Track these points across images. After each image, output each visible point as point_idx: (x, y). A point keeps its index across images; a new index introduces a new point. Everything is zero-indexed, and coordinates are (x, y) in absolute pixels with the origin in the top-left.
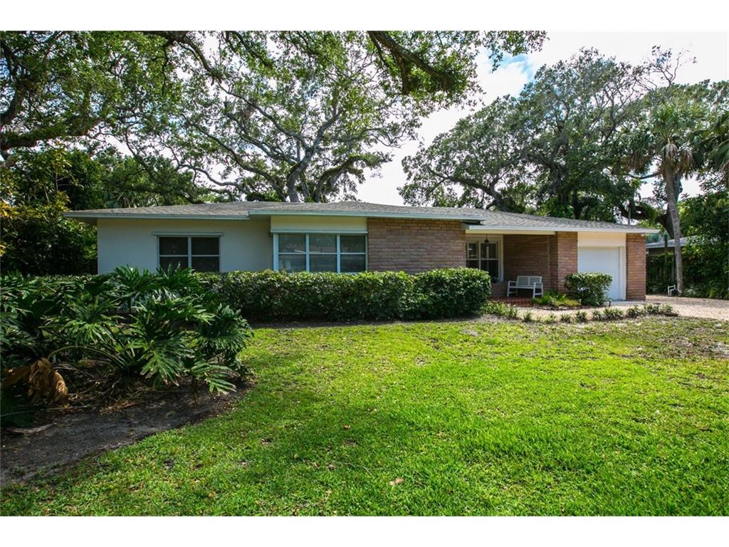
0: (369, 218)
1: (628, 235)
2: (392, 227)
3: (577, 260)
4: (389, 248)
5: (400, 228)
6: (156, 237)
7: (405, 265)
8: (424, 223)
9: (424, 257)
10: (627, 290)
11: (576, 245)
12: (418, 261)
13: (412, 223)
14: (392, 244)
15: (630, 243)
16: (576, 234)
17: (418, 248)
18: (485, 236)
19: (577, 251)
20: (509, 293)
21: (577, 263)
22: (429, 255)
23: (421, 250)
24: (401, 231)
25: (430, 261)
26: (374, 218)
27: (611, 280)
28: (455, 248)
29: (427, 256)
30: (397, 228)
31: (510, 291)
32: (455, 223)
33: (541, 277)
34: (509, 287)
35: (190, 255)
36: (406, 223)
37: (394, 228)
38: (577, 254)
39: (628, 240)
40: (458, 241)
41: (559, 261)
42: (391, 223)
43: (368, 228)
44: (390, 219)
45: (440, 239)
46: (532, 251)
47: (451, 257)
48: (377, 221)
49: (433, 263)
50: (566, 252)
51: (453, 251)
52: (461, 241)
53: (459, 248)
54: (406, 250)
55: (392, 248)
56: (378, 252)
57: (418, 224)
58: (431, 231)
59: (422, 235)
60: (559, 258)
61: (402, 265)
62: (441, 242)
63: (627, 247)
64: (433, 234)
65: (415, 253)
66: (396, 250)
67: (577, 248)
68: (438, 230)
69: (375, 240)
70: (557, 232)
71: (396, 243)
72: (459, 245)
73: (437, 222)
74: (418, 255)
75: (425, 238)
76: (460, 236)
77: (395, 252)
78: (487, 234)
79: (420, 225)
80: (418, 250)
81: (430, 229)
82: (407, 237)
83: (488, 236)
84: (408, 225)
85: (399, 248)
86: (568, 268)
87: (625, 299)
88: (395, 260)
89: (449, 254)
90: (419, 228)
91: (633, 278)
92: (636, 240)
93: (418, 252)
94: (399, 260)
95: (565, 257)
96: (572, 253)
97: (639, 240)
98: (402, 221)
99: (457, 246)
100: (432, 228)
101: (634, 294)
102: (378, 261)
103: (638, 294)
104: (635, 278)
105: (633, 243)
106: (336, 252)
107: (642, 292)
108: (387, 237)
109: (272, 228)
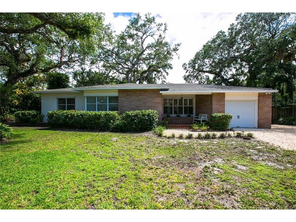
0: (119, 90)
3: (224, 107)
4: (127, 102)
5: (132, 93)
6: (56, 99)
7: (134, 108)
8: (142, 91)
9: (142, 105)
10: (258, 123)
11: (224, 99)
12: (139, 107)
13: (137, 91)
14: (128, 100)
15: (261, 98)
16: (224, 94)
17: (140, 101)
19: (224, 102)
20: (193, 121)
21: (224, 108)
22: (144, 104)
23: (141, 102)
24: (132, 95)
25: (145, 107)
26: (121, 90)
27: (231, 118)
28: (156, 101)
29: (144, 105)
30: (130, 93)
31: (194, 121)
32: (157, 90)
33: (207, 115)
34: (194, 119)
35: (66, 105)
36: (134, 91)
37: (129, 93)
38: (224, 104)
39: (259, 96)
40: (158, 98)
41: (213, 107)
43: (119, 94)
44: (127, 90)
45: (150, 97)
46: (205, 102)
47: (154, 105)
49: (146, 108)
50: (218, 103)
51: (156, 102)
52: (159, 98)
53: (158, 101)
54: (134, 102)
55: (128, 101)
56: (122, 103)
57: (139, 91)
58: (145, 94)
59: (141, 96)
60: (213, 106)
61: (132, 108)
62: (150, 99)
63: (258, 100)
64: (146, 96)
66: (130, 102)
67: (224, 101)
68: (149, 94)
69: (121, 98)
70: (212, 93)
71: (130, 100)
72: (159, 100)
73: (148, 90)
74: (139, 104)
76: (159, 96)
79: (140, 92)
81: (145, 93)
82: (135, 97)
83: (182, 96)
85: (131, 101)
86: (218, 111)
87: (257, 127)
88: (129, 106)
89: (154, 104)
90: (140, 93)
91: (262, 116)
92: (264, 96)
93: (139, 103)
94: (131, 106)
95: (217, 105)
96: (221, 103)
97: (266, 96)
98: (132, 90)
99: (158, 100)
100: (146, 93)
101: (263, 125)
102: (122, 107)
103: (265, 125)
104: (264, 116)
105: (262, 98)
106: (107, 103)
107: (268, 124)
108: (126, 97)
109: (84, 95)
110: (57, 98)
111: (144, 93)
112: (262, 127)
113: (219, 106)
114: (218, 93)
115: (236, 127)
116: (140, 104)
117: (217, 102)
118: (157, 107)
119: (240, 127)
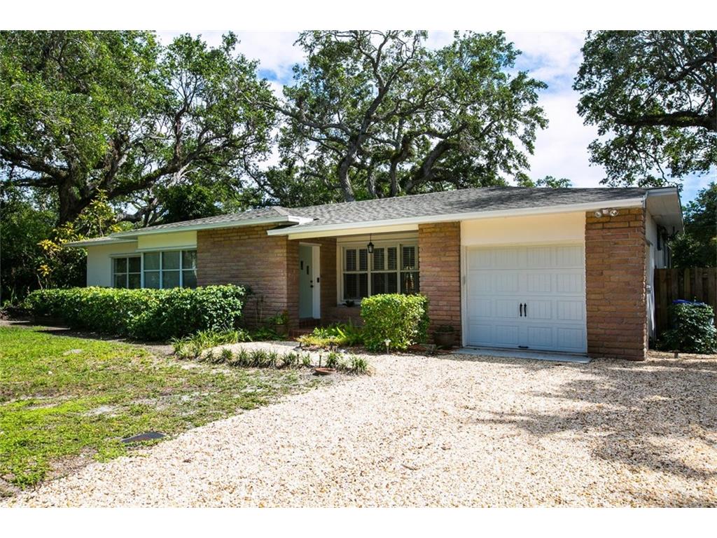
0: (198, 231)
1: (590, 216)
2: (216, 239)
3: (458, 271)
4: (213, 263)
5: (223, 239)
8: (243, 232)
9: (243, 271)
11: (458, 246)
13: (232, 233)
14: (215, 258)
15: (594, 234)
17: (238, 261)
18: (368, 238)
19: (459, 256)
21: (458, 277)
22: (247, 269)
23: (242, 264)
24: (223, 243)
26: (201, 230)
28: (274, 260)
30: (220, 239)
36: (227, 233)
38: (459, 261)
39: (589, 226)
40: (277, 251)
42: (214, 234)
43: (198, 243)
44: (214, 230)
45: (259, 249)
47: (270, 270)
48: (203, 233)
49: (253, 279)
50: (437, 259)
51: (273, 263)
52: (280, 250)
53: (278, 259)
54: (227, 264)
55: (216, 262)
56: (205, 267)
57: (237, 232)
58: (249, 240)
59: (242, 245)
62: (260, 252)
63: (587, 242)
64: (251, 244)
65: (235, 268)
66: (219, 265)
68: (257, 238)
69: (203, 255)
70: (419, 224)
71: (219, 257)
74: (238, 270)
75: (243, 249)
76: (279, 243)
77: (217, 266)
78: (371, 234)
79: (239, 234)
80: (237, 264)
81: (249, 238)
82: (228, 249)
83: (373, 237)
84: (229, 235)
85: (221, 262)
87: (586, 353)
89: (268, 268)
90: (238, 238)
91: (601, 308)
92: (608, 226)
93: (238, 266)
94: (221, 276)
95: (433, 266)
96: (448, 259)
97: (614, 225)
98: (223, 232)
99: (277, 256)
100: (251, 236)
101: (605, 343)
102: (204, 278)
103: (617, 344)
104: (608, 308)
105: (601, 232)
106: (179, 268)
107: (629, 341)
108: (211, 250)
109: (139, 248)
110: (112, 258)
111: (247, 237)
112: (601, 350)
113: (438, 269)
114: (436, 225)
115: (517, 346)
116: (239, 268)
117: (433, 256)
118: (276, 277)
119: (531, 347)
